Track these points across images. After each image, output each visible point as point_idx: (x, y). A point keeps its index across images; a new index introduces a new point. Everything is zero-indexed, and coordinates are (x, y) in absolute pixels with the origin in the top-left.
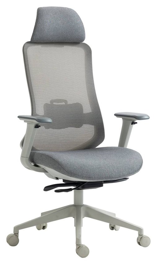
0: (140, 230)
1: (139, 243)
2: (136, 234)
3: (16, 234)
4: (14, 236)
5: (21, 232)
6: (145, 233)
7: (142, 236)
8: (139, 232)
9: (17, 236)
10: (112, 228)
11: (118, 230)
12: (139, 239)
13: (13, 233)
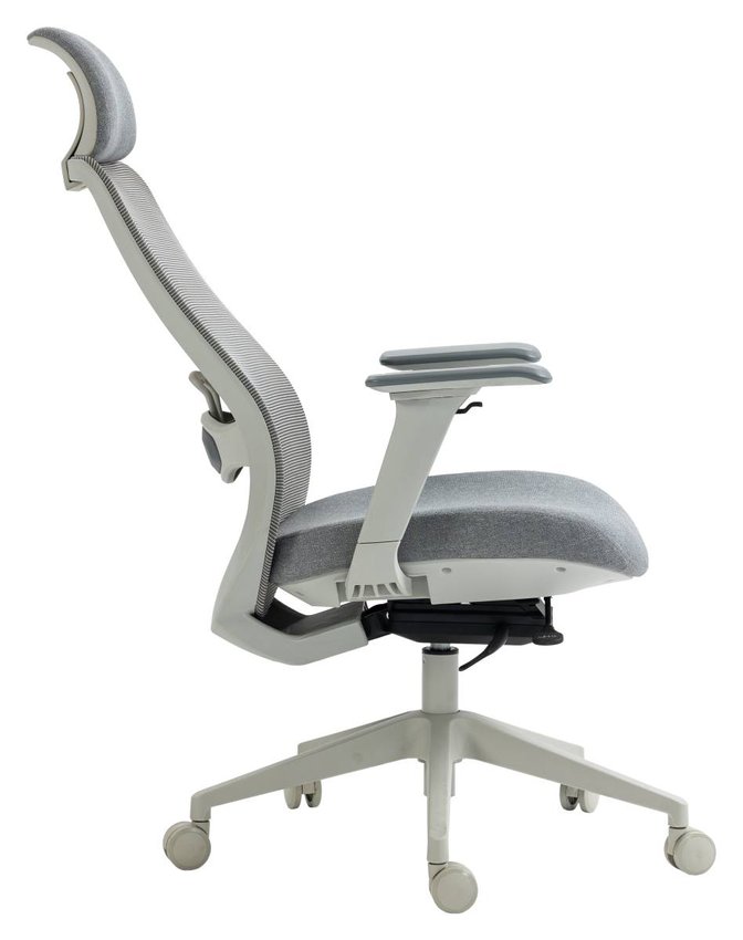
0: (673, 808)
1: (671, 859)
2: (659, 822)
3: (201, 824)
4: (195, 830)
5: (220, 815)
6: (695, 821)
7: (682, 831)
8: (669, 819)
9: (206, 832)
10: (571, 802)
11: (592, 810)
12: (672, 844)
13: (190, 821)
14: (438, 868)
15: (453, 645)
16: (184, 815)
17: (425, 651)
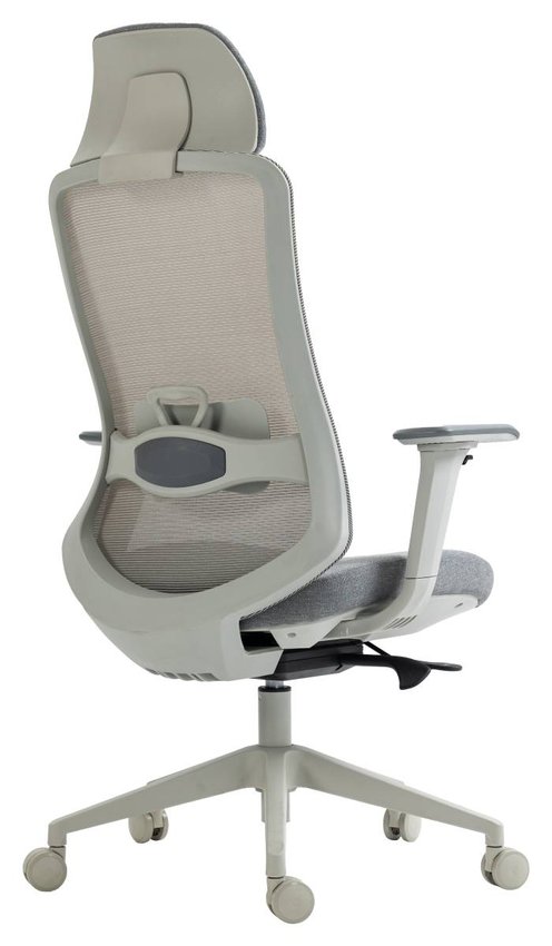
0: (490, 829)
1: (489, 877)
2: (476, 843)
3: (57, 849)
4: (52, 854)
5: (74, 840)
6: (510, 841)
7: (498, 850)
8: (487, 839)
9: (62, 857)
10: (394, 833)
11: (413, 840)
12: (489, 861)
13: (48, 847)
14: (276, 882)
15: (286, 683)
16: (42, 842)
17: (261, 689)
